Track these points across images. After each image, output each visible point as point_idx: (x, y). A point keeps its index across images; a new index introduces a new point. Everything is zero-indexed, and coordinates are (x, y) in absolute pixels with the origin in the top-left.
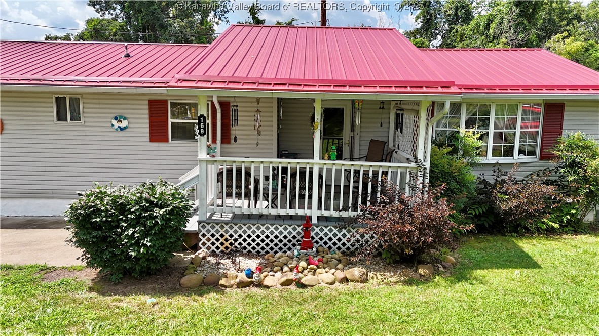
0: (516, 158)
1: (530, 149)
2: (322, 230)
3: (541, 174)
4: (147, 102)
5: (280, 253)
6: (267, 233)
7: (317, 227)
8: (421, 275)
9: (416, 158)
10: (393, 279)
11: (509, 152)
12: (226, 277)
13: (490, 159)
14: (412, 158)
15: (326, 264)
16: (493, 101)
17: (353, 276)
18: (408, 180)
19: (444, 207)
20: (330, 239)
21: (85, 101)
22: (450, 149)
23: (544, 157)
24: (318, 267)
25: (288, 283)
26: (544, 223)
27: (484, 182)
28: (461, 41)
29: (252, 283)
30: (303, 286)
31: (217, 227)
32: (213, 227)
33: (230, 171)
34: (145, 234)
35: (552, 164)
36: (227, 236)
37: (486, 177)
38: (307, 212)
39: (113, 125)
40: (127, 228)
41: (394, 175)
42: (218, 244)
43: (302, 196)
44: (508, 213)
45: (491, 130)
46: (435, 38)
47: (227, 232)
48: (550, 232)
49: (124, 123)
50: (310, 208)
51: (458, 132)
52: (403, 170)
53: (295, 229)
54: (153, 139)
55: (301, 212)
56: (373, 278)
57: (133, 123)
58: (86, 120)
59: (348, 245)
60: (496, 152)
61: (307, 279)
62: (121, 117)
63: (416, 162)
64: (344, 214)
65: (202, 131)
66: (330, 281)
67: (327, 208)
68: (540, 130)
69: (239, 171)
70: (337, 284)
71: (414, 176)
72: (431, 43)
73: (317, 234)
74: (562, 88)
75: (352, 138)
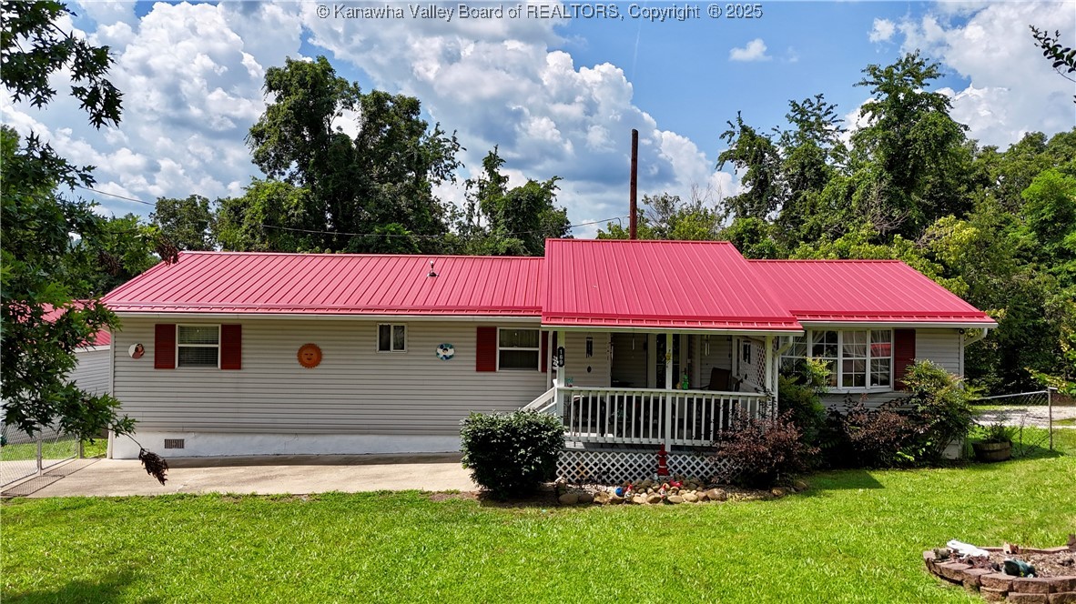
0: (869, 387)
1: (884, 378)
2: (676, 459)
3: (893, 404)
4: (475, 330)
5: (639, 479)
6: (622, 461)
7: (671, 455)
8: (775, 495)
9: (765, 388)
10: (750, 498)
11: (861, 382)
12: (599, 495)
13: (841, 389)
14: (760, 388)
15: (688, 487)
16: (840, 329)
17: (714, 494)
18: (757, 409)
19: (792, 433)
20: (684, 468)
21: (410, 329)
22: (797, 378)
23: (898, 387)
24: (680, 489)
25: (656, 501)
26: (900, 456)
27: (837, 414)
28: (812, 213)
29: (623, 500)
30: (671, 503)
31: (574, 455)
32: (569, 455)
33: (585, 400)
34: (535, 454)
35: (903, 394)
36: (583, 464)
37: (838, 409)
38: (661, 441)
39: (438, 354)
40: (519, 449)
41: (745, 404)
42: (573, 473)
43: (655, 426)
44: (860, 443)
45: (840, 359)
46: (774, 208)
47: (583, 460)
48: (906, 466)
49: (450, 352)
50: (663, 436)
51: (805, 361)
52: (753, 399)
53: (649, 458)
54: (479, 369)
55: (654, 441)
56: (731, 497)
57: (460, 352)
58: (410, 348)
59: (707, 469)
60: (847, 381)
61: (672, 497)
62: (447, 345)
63: (765, 391)
64: (697, 443)
65: (561, 363)
66: (692, 499)
67: (680, 437)
68: (892, 358)
69: (594, 400)
70: (700, 502)
71: (764, 405)
72: (768, 215)
73: (671, 463)
74: (909, 315)
75: (690, 366)
